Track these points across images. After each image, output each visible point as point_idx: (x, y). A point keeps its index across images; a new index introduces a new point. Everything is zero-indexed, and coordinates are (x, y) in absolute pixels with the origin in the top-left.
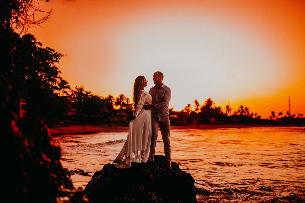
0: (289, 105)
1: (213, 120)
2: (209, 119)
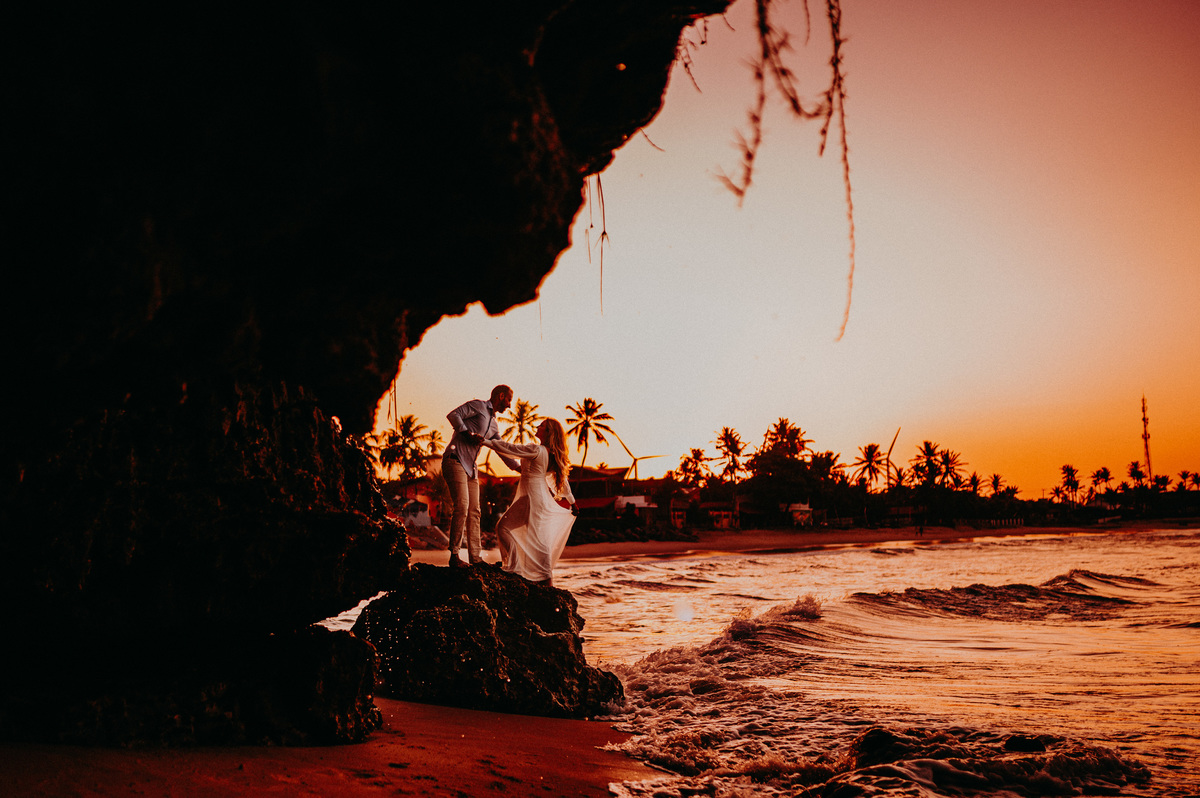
0: (1146, 436)
1: (801, 510)
2: (783, 506)
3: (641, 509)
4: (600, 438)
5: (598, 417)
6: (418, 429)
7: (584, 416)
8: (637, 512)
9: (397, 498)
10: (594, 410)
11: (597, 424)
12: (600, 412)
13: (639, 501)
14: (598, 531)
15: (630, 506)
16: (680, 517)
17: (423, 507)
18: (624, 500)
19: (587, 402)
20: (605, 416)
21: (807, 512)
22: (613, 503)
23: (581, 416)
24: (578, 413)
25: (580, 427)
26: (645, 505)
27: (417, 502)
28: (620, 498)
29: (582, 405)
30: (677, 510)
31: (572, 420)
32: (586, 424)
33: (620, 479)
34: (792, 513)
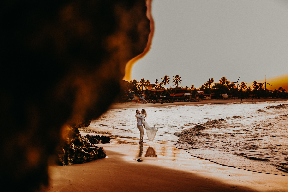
2: (221, 95)
3: (189, 96)
4: (180, 82)
5: (179, 78)
7: (177, 78)
8: (188, 96)
9: (138, 94)
10: (178, 77)
11: (179, 80)
13: (189, 94)
14: (178, 100)
15: (187, 95)
16: (198, 97)
17: (143, 96)
18: (185, 94)
19: (177, 75)
20: (180, 78)
21: (226, 96)
22: (184, 94)
23: (176, 78)
24: (175, 77)
25: (176, 80)
26: (190, 95)
27: (142, 95)
28: (185, 93)
29: (176, 76)
30: (197, 96)
31: (174, 79)
33: (186, 90)
34: (223, 96)
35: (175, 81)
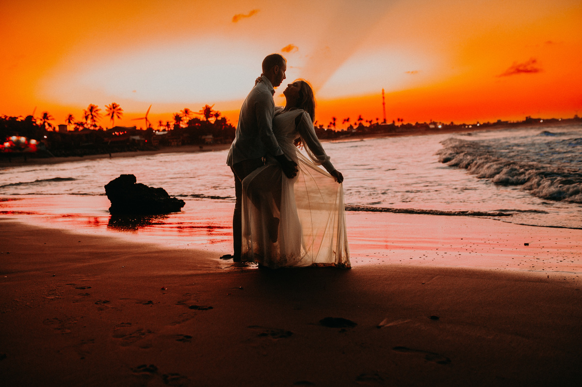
0: (384, 104)
1: (209, 138)
2: (200, 137)
3: (138, 140)
4: (119, 117)
5: (118, 110)
6: (50, 116)
8: (136, 141)
10: (116, 106)
11: (117, 112)
12: (118, 108)
13: (137, 138)
14: (117, 149)
15: (134, 140)
16: (156, 142)
18: (132, 138)
19: (113, 104)
20: (120, 109)
21: (211, 138)
23: (111, 110)
24: (110, 108)
25: (111, 113)
26: (140, 139)
29: (111, 105)
31: (108, 111)
32: (113, 113)
33: (133, 131)
34: (205, 139)
35: (109, 114)
